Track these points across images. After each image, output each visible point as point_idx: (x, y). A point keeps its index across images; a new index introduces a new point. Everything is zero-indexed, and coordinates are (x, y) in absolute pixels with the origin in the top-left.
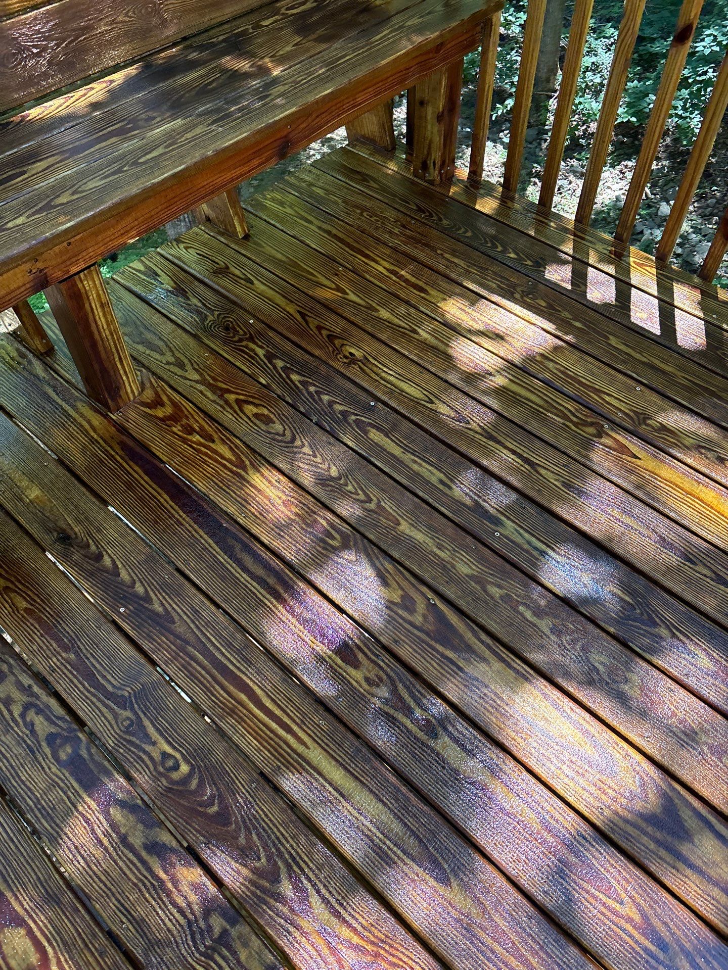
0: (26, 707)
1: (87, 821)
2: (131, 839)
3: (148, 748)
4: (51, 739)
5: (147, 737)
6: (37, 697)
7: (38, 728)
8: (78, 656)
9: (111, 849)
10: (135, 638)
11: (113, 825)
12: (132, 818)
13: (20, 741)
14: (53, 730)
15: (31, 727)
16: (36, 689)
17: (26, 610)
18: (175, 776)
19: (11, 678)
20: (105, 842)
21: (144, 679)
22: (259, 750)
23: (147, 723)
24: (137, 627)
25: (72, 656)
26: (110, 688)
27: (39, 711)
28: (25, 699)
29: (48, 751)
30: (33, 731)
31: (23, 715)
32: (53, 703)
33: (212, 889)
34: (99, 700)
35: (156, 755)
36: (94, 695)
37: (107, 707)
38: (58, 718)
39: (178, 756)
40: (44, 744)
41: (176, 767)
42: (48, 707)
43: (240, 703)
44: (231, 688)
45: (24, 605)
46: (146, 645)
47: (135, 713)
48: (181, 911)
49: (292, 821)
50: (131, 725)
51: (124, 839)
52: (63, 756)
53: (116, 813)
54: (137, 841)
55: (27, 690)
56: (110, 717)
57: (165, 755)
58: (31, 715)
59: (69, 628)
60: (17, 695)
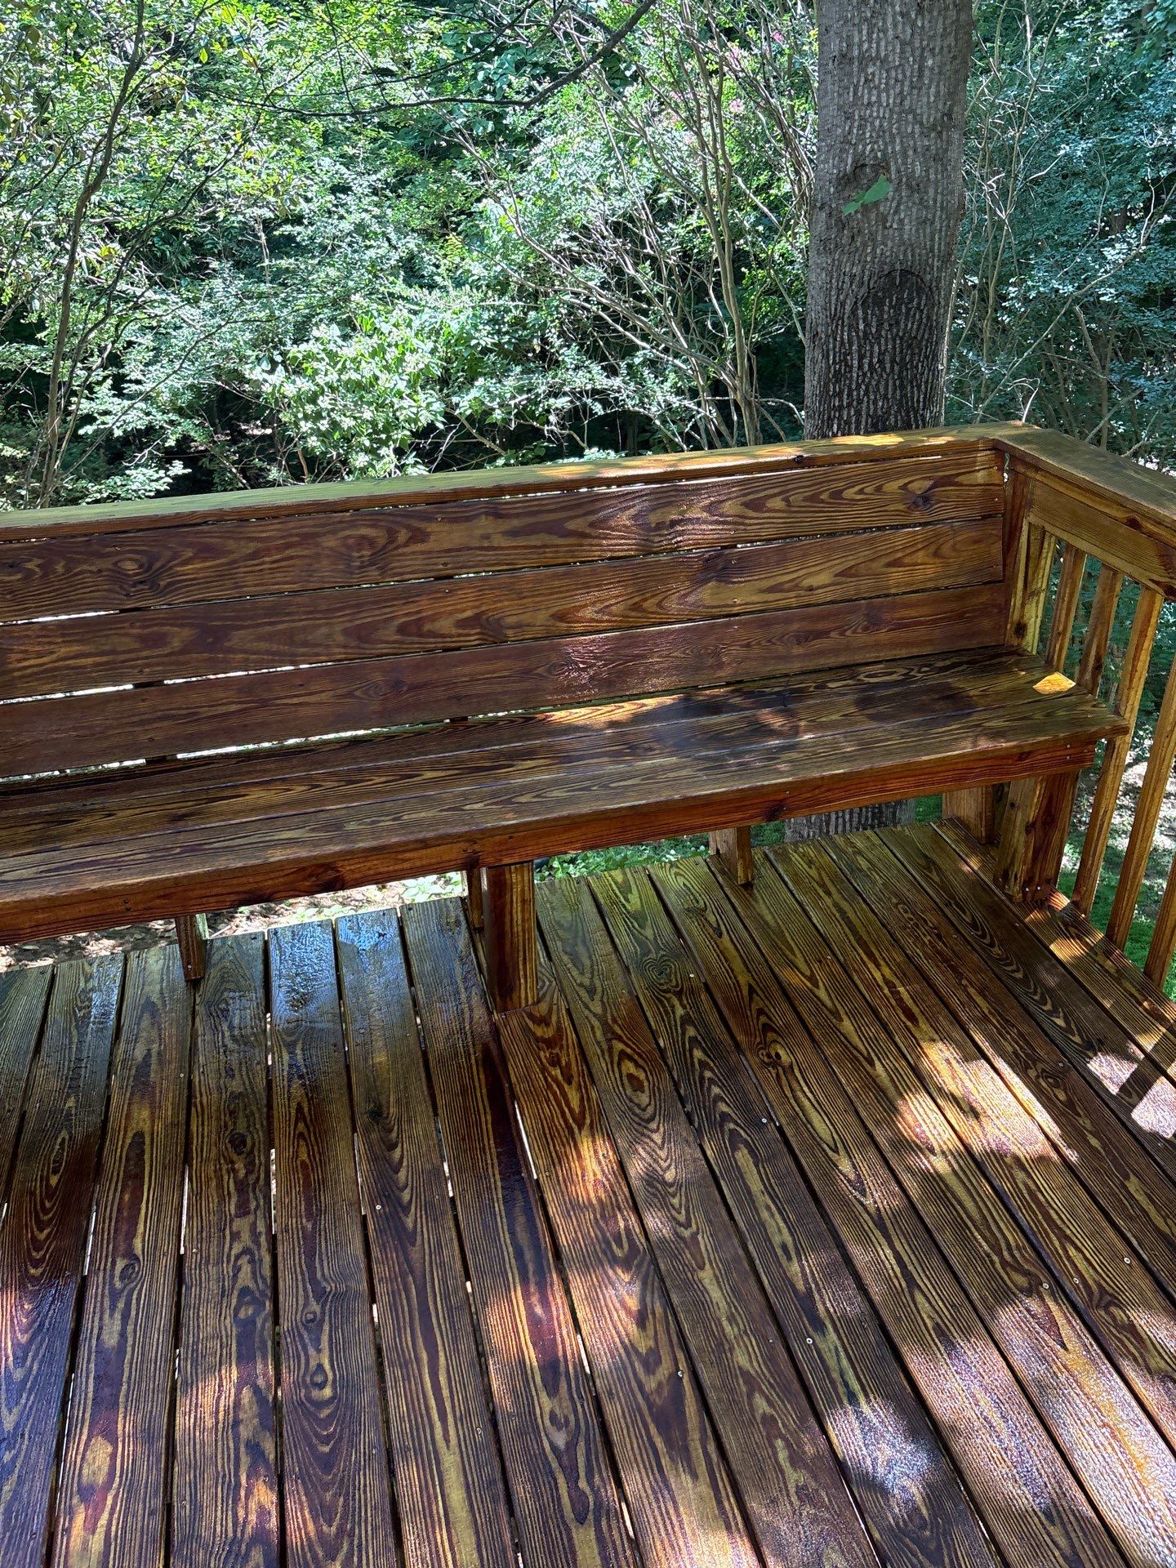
0: (246, 1251)
1: (221, 1385)
2: (242, 1428)
3: (312, 1351)
4: (245, 1291)
5: (317, 1342)
6: (259, 1245)
7: (241, 1275)
8: (314, 1228)
9: (220, 1425)
10: (371, 1240)
11: (237, 1404)
12: (255, 1408)
13: (221, 1279)
14: (251, 1285)
15: (237, 1270)
16: (263, 1239)
17: (303, 1162)
18: (315, 1393)
19: (251, 1218)
20: (221, 1416)
21: (353, 1285)
22: (402, 1419)
23: (326, 1327)
24: (380, 1231)
25: (310, 1226)
26: (319, 1275)
27: (252, 1261)
28: (249, 1244)
29: (234, 1302)
30: (235, 1276)
31: (238, 1257)
32: (267, 1259)
33: (273, 1523)
34: (303, 1280)
35: (313, 1364)
36: (302, 1274)
37: (305, 1290)
38: (262, 1277)
39: (330, 1377)
40: (236, 1293)
41: (321, 1386)
42: (261, 1260)
43: (418, 1359)
44: (420, 1341)
45: (304, 1157)
46: (376, 1252)
47: (323, 1313)
48: (235, 1524)
49: (383, 1511)
50: (312, 1321)
51: (237, 1423)
52: (242, 1315)
53: (246, 1394)
54: (245, 1432)
55: (255, 1235)
56: (301, 1302)
57: (320, 1366)
58: (244, 1260)
59: (325, 1199)
60: (246, 1236)
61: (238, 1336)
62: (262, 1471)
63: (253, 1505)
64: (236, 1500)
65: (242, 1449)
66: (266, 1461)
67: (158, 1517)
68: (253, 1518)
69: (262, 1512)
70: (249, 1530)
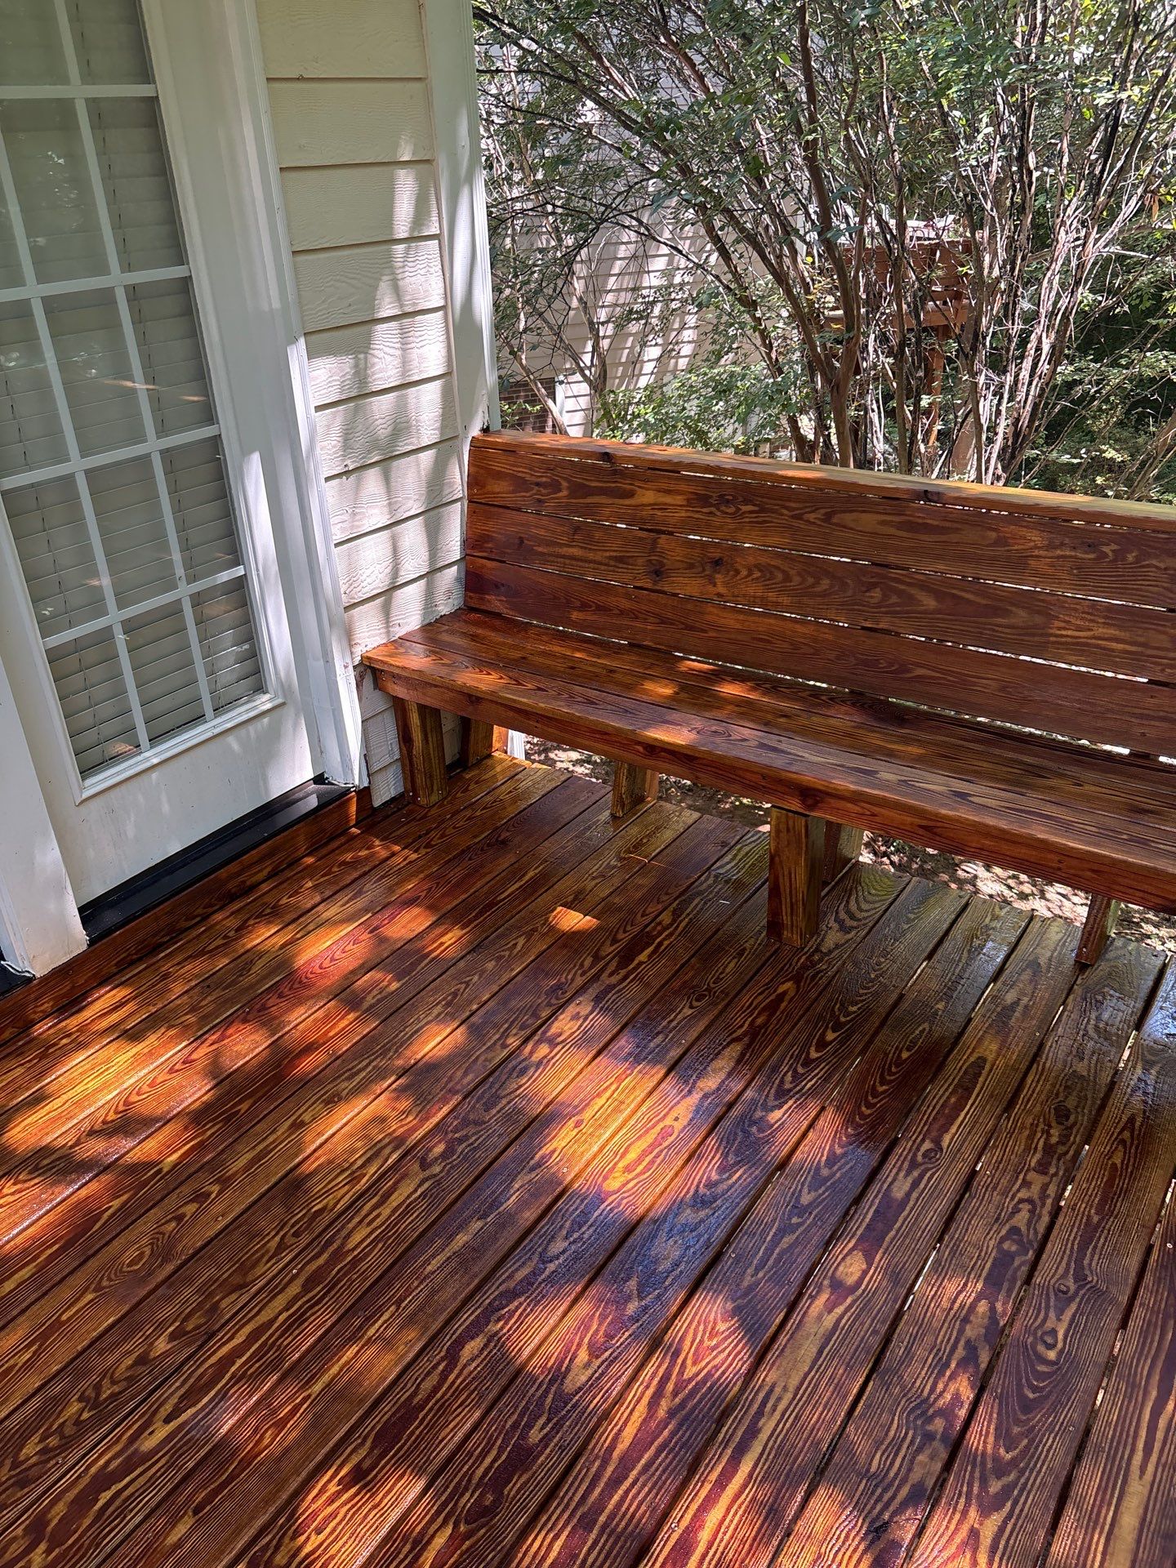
0: (1030, 1201)
1: (965, 1285)
2: (968, 1327)
3: (1052, 1315)
4: (1015, 1230)
5: (1060, 1312)
6: (1043, 1205)
7: (1018, 1217)
8: (1099, 1222)
9: (952, 1312)
10: (1149, 1267)
11: (973, 1306)
13: (1000, 1207)
14: (1023, 1229)
15: (1016, 1210)
16: (1049, 1201)
17: (1114, 1164)
18: (1041, 1348)
20: (957, 1305)
21: (1114, 1290)
23: (1073, 1306)
24: (1162, 1266)
25: (1096, 1219)
26: (1086, 1262)
27: (1032, 1212)
28: (1036, 1197)
29: (1003, 1232)
30: (1013, 1213)
31: (1021, 1201)
32: (1046, 1219)
34: (1070, 1257)
35: (1049, 1325)
36: (1071, 1251)
37: (1068, 1265)
38: (1035, 1229)
39: (1060, 1345)
40: (1007, 1227)
41: (1051, 1347)
42: (1040, 1217)
43: (1146, 1393)
44: (1156, 1378)
45: (1118, 1162)
47: (1076, 1293)
50: (1065, 1293)
51: (966, 1320)
53: (983, 1306)
54: (969, 1332)
55: (1043, 1196)
56: (1061, 1271)
57: (1054, 1332)
58: (1026, 1207)
60: (1035, 1190)
61: (995, 1259)
62: (971, 1370)
63: (952, 1388)
64: (941, 1374)
65: (962, 1343)
66: (977, 1366)
67: (878, 1338)
68: (948, 1396)
69: (957, 1397)
70: (941, 1402)
